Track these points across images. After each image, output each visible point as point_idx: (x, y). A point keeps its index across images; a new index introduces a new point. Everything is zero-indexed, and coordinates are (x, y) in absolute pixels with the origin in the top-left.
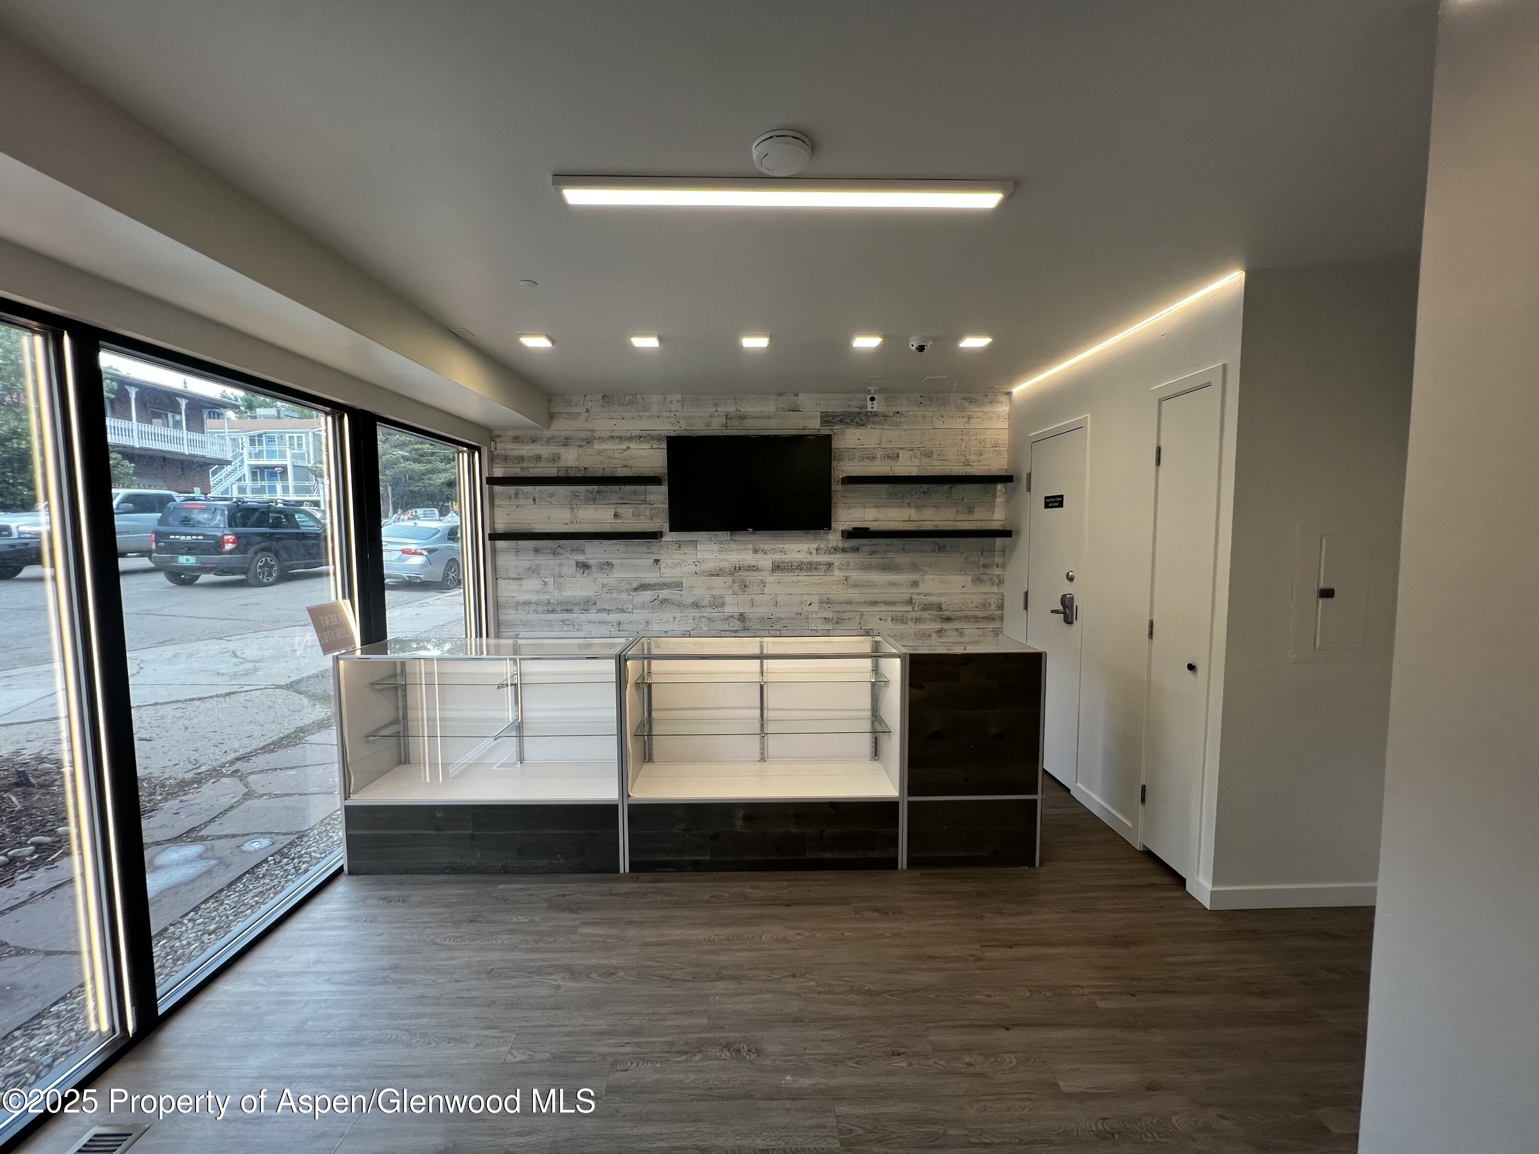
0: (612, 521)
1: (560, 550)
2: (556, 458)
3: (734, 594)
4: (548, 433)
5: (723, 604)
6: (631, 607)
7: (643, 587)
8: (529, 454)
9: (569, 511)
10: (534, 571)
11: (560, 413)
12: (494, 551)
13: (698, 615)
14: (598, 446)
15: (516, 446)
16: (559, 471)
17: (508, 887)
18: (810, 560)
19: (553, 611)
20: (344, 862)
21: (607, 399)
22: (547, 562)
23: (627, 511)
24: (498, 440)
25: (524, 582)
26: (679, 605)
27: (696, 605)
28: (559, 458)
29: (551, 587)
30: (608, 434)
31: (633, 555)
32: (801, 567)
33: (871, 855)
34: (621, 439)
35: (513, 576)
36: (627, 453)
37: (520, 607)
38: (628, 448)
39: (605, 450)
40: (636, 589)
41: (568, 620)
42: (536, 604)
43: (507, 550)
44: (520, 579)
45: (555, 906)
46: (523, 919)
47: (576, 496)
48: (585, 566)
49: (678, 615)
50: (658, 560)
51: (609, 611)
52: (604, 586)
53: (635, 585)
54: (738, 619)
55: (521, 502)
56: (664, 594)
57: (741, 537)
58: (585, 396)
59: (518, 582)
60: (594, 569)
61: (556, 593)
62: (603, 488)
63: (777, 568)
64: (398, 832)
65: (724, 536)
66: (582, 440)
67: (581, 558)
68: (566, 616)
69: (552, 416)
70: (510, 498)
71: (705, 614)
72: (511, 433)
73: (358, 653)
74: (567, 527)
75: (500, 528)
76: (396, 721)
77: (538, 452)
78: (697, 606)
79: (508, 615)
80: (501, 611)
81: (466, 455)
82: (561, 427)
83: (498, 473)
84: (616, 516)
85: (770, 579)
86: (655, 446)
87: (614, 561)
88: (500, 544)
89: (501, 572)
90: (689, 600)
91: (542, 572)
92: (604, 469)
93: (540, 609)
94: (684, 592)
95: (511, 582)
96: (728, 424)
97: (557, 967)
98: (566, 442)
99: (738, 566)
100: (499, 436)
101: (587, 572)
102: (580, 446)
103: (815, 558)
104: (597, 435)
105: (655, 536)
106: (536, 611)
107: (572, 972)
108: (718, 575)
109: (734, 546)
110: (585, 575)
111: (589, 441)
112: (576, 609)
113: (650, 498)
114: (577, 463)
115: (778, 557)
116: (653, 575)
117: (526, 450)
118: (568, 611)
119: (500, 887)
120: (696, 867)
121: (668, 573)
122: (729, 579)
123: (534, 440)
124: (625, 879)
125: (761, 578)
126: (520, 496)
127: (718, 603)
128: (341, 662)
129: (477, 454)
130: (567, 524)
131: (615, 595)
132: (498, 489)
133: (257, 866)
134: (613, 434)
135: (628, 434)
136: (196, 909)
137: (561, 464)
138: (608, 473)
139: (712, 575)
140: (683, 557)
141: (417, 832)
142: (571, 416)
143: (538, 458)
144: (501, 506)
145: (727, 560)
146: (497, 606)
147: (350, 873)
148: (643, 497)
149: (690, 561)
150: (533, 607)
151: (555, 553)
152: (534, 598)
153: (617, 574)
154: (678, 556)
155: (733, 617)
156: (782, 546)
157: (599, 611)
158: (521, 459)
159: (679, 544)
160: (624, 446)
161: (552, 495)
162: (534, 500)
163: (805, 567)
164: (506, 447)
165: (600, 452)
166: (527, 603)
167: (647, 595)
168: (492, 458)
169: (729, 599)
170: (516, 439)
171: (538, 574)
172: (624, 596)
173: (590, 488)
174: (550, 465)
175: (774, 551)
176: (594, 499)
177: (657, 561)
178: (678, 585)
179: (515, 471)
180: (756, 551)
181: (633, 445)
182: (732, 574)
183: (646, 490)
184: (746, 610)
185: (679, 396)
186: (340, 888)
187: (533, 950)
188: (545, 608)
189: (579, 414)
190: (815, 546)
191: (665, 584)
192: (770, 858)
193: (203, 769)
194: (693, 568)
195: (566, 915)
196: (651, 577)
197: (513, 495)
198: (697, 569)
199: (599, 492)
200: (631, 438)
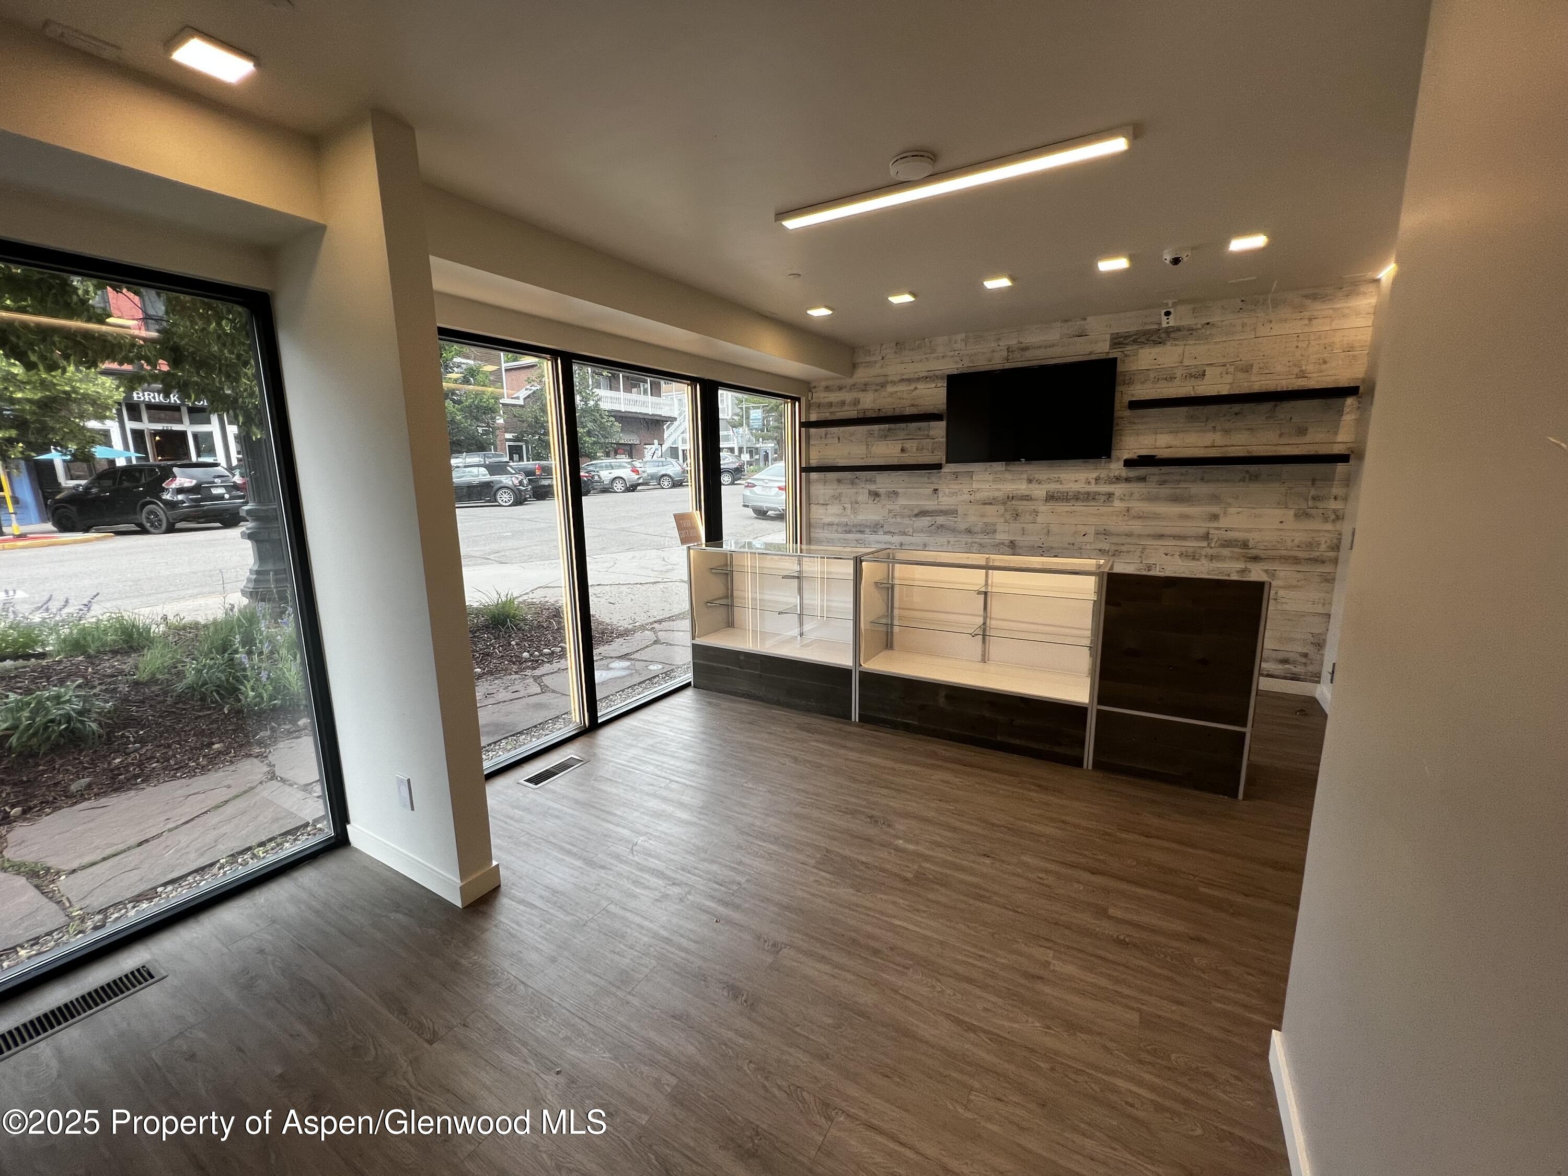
0: (899, 455)
1: (857, 481)
2: (857, 402)
3: (1006, 522)
4: (850, 381)
5: (995, 531)
6: (911, 531)
7: (923, 513)
8: (836, 400)
9: (864, 447)
10: (837, 498)
11: (861, 363)
12: (808, 482)
13: (970, 540)
14: (890, 389)
15: (826, 394)
16: (858, 413)
17: (778, 712)
18: (1088, 490)
19: (849, 532)
20: (691, 680)
21: (899, 345)
22: (847, 491)
23: (911, 445)
24: (814, 390)
25: (829, 507)
26: (954, 531)
27: (969, 531)
28: (859, 402)
29: (849, 511)
30: (899, 378)
31: (915, 485)
32: (1077, 497)
33: (1056, 749)
34: (909, 380)
35: (821, 502)
36: (915, 393)
37: (825, 527)
38: (916, 388)
39: (896, 392)
40: (916, 515)
41: (861, 540)
42: (837, 525)
43: (817, 481)
44: (827, 504)
45: (801, 728)
46: (779, 729)
47: (870, 434)
48: (875, 495)
49: (952, 540)
50: (937, 490)
51: (893, 534)
52: (890, 511)
53: (916, 511)
54: (1008, 547)
55: (829, 441)
56: (941, 520)
57: (1016, 467)
58: (882, 345)
59: (825, 507)
60: (883, 497)
61: (852, 516)
62: (892, 426)
63: (1051, 497)
64: (720, 665)
65: (999, 466)
66: (877, 385)
67: (873, 487)
68: (859, 536)
69: (854, 366)
70: (821, 438)
71: (977, 540)
72: (824, 384)
73: (704, 546)
74: (862, 461)
75: (814, 463)
76: (727, 597)
77: (843, 398)
78: (969, 532)
79: (817, 533)
80: (812, 530)
81: (789, 404)
82: (861, 375)
83: (813, 417)
84: (903, 450)
85: (1043, 508)
86: (939, 385)
87: (899, 490)
88: (814, 475)
89: (813, 499)
90: (962, 526)
91: (842, 499)
92: (894, 409)
93: (840, 530)
94: (959, 519)
95: (820, 507)
96: (1010, 357)
97: (788, 755)
98: (865, 387)
99: (1011, 495)
100: (815, 387)
101: (877, 499)
102: (876, 390)
103: (1093, 488)
104: (890, 379)
105: (938, 467)
106: (837, 531)
107: (796, 760)
108: (991, 504)
109: (1008, 476)
110: (875, 502)
111: (883, 385)
112: (867, 530)
113: (932, 433)
114: (873, 405)
115: (1053, 487)
116: (932, 503)
117: (833, 397)
118: (861, 532)
119: (773, 711)
120: (908, 728)
121: (945, 501)
122: (1002, 509)
123: (840, 388)
124: (855, 724)
125: (1033, 507)
126: (829, 436)
127: (990, 530)
128: (691, 551)
129: (797, 404)
130: (863, 458)
131: (899, 520)
132: (813, 431)
133: (654, 677)
134: (904, 377)
135: (916, 376)
136: (623, 691)
137: (860, 407)
138: (897, 413)
139: (986, 504)
140: (960, 486)
141: (729, 667)
142: (870, 364)
143: (843, 403)
144: (814, 445)
145: (1000, 490)
146: (809, 526)
147: (694, 687)
148: (926, 433)
149: (966, 491)
150: (835, 527)
151: (853, 483)
152: (836, 520)
153: (902, 501)
154: (955, 487)
155: (1003, 544)
156: (1057, 476)
157: (886, 533)
158: (831, 405)
159: (956, 475)
160: (912, 387)
161: (852, 435)
162: (839, 439)
163: (1081, 497)
164: (820, 396)
165: (891, 394)
166: (831, 524)
167: (925, 521)
168: (809, 406)
169: (1000, 528)
170: (827, 389)
171: (840, 501)
172: (907, 521)
173: (882, 426)
174: (852, 408)
175: (1049, 480)
176: (886, 436)
177: (936, 490)
178: (952, 512)
179: (826, 415)
180: (1030, 481)
181: (920, 386)
182: (1004, 503)
183: (929, 425)
184: (1018, 538)
185: (963, 335)
186: (689, 693)
187: (778, 745)
188: (844, 529)
189: (875, 362)
190: (1095, 475)
191: (942, 511)
192: (966, 733)
193: (637, 624)
194: (966, 497)
195: (805, 733)
196: (930, 505)
197: (823, 436)
198: (972, 498)
199: (889, 429)
200: (918, 380)
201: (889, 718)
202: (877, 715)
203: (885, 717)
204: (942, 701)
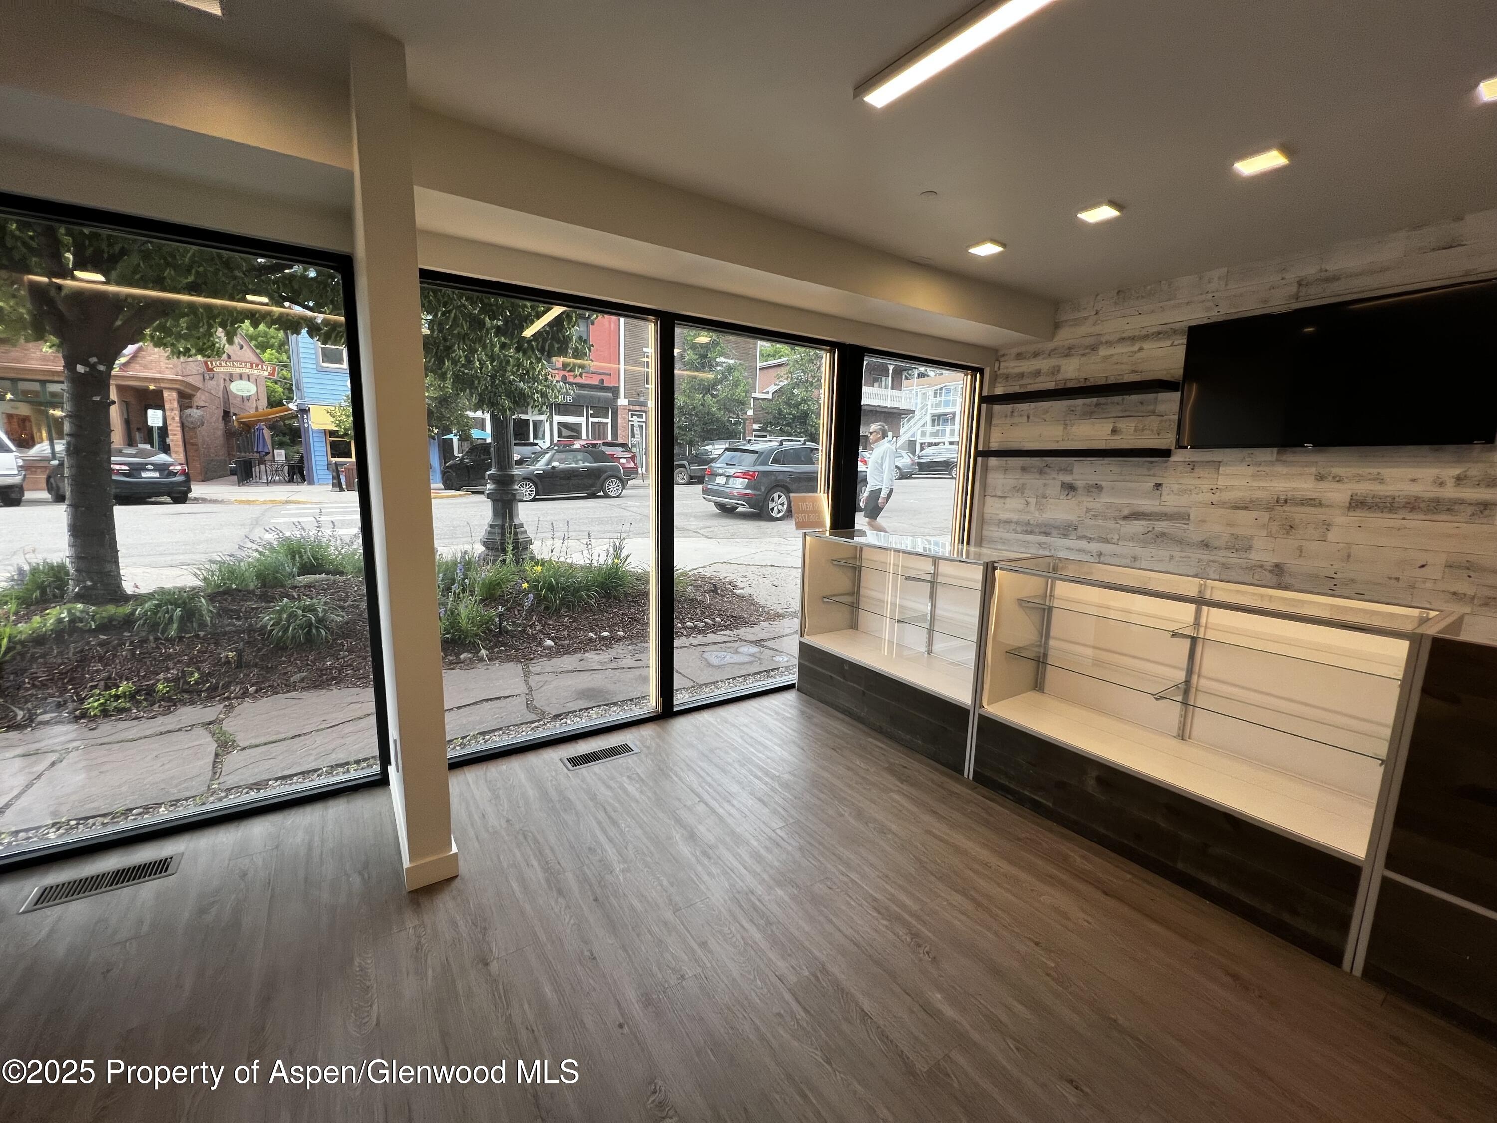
0: (1109, 437)
1: (1047, 470)
2: (1057, 370)
3: (1270, 535)
4: (1050, 346)
5: (1249, 548)
6: (1116, 537)
7: (1136, 515)
8: (1029, 371)
9: (1061, 428)
10: (1020, 490)
11: (1066, 321)
12: (985, 468)
13: (1205, 557)
14: (1103, 352)
15: (1017, 363)
16: (1057, 385)
18: (1437, 495)
19: (1031, 532)
20: (796, 682)
21: (1122, 294)
22: (1034, 481)
23: (1127, 426)
24: (1002, 359)
25: (1008, 500)
26: (1180, 542)
27: (1205, 545)
28: (1059, 371)
29: (1032, 507)
30: (1118, 336)
31: (1127, 478)
32: (1413, 505)
34: (1133, 339)
35: (999, 493)
36: (1139, 355)
37: (1002, 525)
38: (1141, 349)
39: (1112, 355)
40: (1125, 518)
41: (1045, 543)
42: (1017, 523)
43: (997, 468)
44: (1005, 497)
47: (1071, 410)
48: (1070, 488)
49: (1177, 554)
50: (1160, 485)
51: (1090, 539)
52: (1088, 510)
53: (1126, 512)
54: (1271, 572)
55: (1016, 420)
56: (1162, 526)
57: (1294, 456)
58: (1097, 296)
59: (1002, 500)
60: (1080, 491)
61: (1037, 514)
62: (1102, 400)
63: (1357, 504)
64: (824, 671)
65: (1267, 455)
66: (1086, 348)
67: (1068, 478)
68: (1044, 539)
69: (1057, 326)
70: (1006, 416)
71: (1216, 558)
72: (1015, 351)
74: (1057, 444)
75: (994, 446)
76: (851, 594)
77: (1038, 367)
78: (1207, 545)
79: (991, 531)
80: (985, 527)
81: (969, 377)
82: (1065, 337)
83: (999, 391)
84: (1114, 431)
85: (1340, 519)
86: (1176, 343)
87: (1103, 484)
88: (993, 461)
89: (989, 490)
90: (1196, 537)
91: (1026, 491)
92: (1107, 377)
93: (1019, 529)
94: (1191, 527)
95: (996, 500)
96: (1301, 294)
98: (1068, 352)
99: (1283, 497)
100: (1004, 355)
101: (1072, 493)
102: (1084, 355)
103: (1449, 492)
104: (1104, 340)
105: (1165, 453)
106: (1015, 531)
108: (1246, 508)
109: (1281, 469)
110: (1070, 497)
111: (1094, 348)
112: (1054, 532)
113: (1161, 408)
114: (1077, 374)
115: (1364, 488)
116: (1153, 502)
117: (1027, 366)
118: (1047, 534)
120: (1037, 807)
121: (1170, 501)
122: (1265, 516)
123: (1036, 355)
124: (966, 783)
125: (1324, 517)
126: (1016, 414)
127: (1239, 545)
128: (808, 538)
129: (978, 376)
130: (1058, 442)
131: (1100, 522)
132: (997, 408)
133: (772, 670)
134: (1124, 336)
135: (1144, 332)
137: (1060, 377)
138: (1112, 381)
139: (1237, 508)
140: (1197, 481)
142: (1077, 322)
143: (1038, 373)
144: (997, 425)
145: (1264, 488)
146: (982, 521)
148: (1151, 408)
149: (1205, 488)
150: (1013, 526)
151: (1041, 472)
152: (1015, 517)
153: (1105, 498)
154: (1189, 481)
155: (1262, 567)
156: (1375, 471)
157: (1079, 537)
158: (1022, 376)
159: (1192, 465)
160: (1136, 348)
161: (1046, 412)
162: (1028, 417)
163: (1422, 505)
164: (1011, 366)
165: (1106, 358)
166: (1008, 522)
167: (1138, 526)
168: (994, 378)
169: (1258, 543)
170: (1020, 356)
171: (1023, 493)
172: (1111, 524)
173: (1088, 401)
174: (1048, 379)
175: (1360, 478)
176: (1092, 413)
177: (1158, 486)
178: (1182, 517)
179: (1015, 388)
180: (1321, 478)
181: (1147, 346)
182: (1270, 508)
183: (1156, 399)
184: (1292, 563)
185: (1224, 270)
188: (1025, 528)
189: (1086, 318)
190: (1457, 471)
191: (1166, 515)
194: (1209, 497)
196: (1147, 504)
197: (1009, 414)
198: (1214, 498)
199: (1097, 405)
200: (1146, 337)
201: (1012, 786)
202: (997, 778)
203: (1007, 783)
204: (1091, 784)
